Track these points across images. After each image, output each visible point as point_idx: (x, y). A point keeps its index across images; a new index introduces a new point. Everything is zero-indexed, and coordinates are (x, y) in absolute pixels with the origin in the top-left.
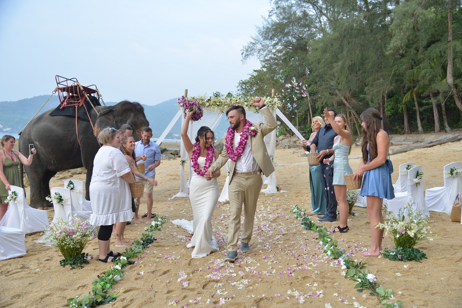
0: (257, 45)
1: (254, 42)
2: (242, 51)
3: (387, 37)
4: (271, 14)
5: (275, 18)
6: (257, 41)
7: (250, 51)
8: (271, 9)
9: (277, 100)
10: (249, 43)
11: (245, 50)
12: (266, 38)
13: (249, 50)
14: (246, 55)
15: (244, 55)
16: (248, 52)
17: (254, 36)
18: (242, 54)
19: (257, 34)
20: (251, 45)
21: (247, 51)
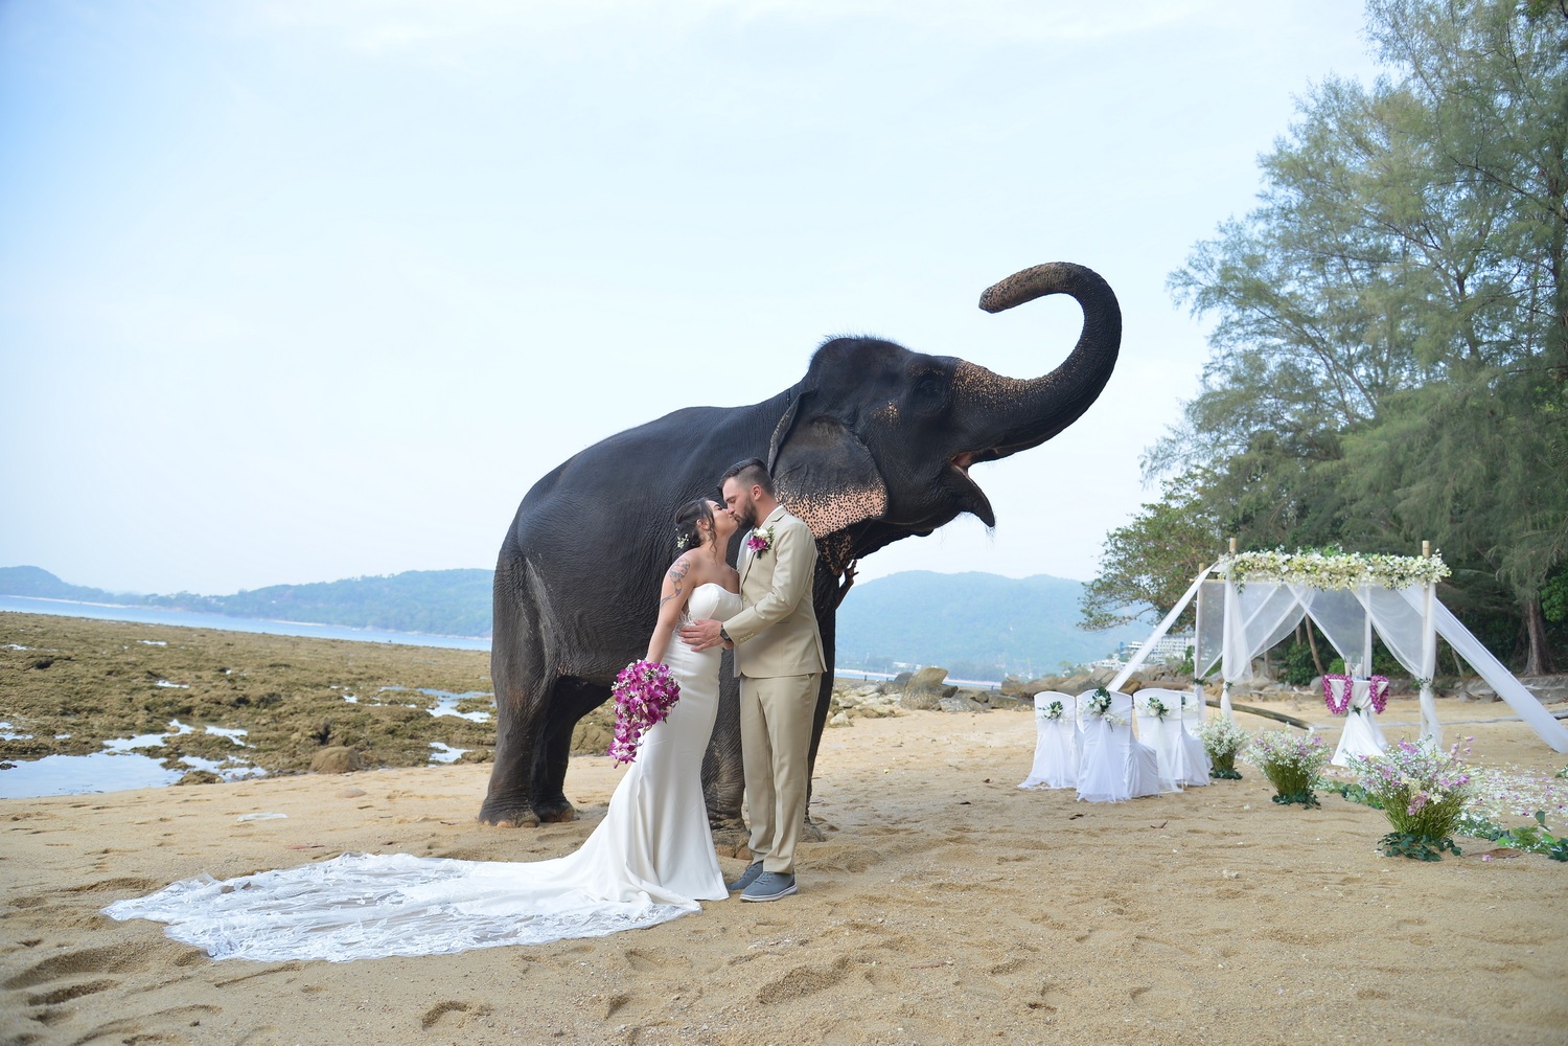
0: (1181, 445)
1: (1173, 437)
2: (1143, 460)
3: (1552, 424)
4: (1208, 371)
5: (1218, 381)
6: (1182, 436)
7: (1162, 459)
8: (1210, 360)
9: (1439, 563)
10: (1160, 440)
11: (1148, 455)
12: (1200, 428)
13: (1160, 456)
14: (1152, 469)
15: (1146, 468)
16: (1160, 458)
17: (1174, 424)
18: (1142, 466)
19: (1182, 416)
20: (1166, 446)
21: (1155, 458)
